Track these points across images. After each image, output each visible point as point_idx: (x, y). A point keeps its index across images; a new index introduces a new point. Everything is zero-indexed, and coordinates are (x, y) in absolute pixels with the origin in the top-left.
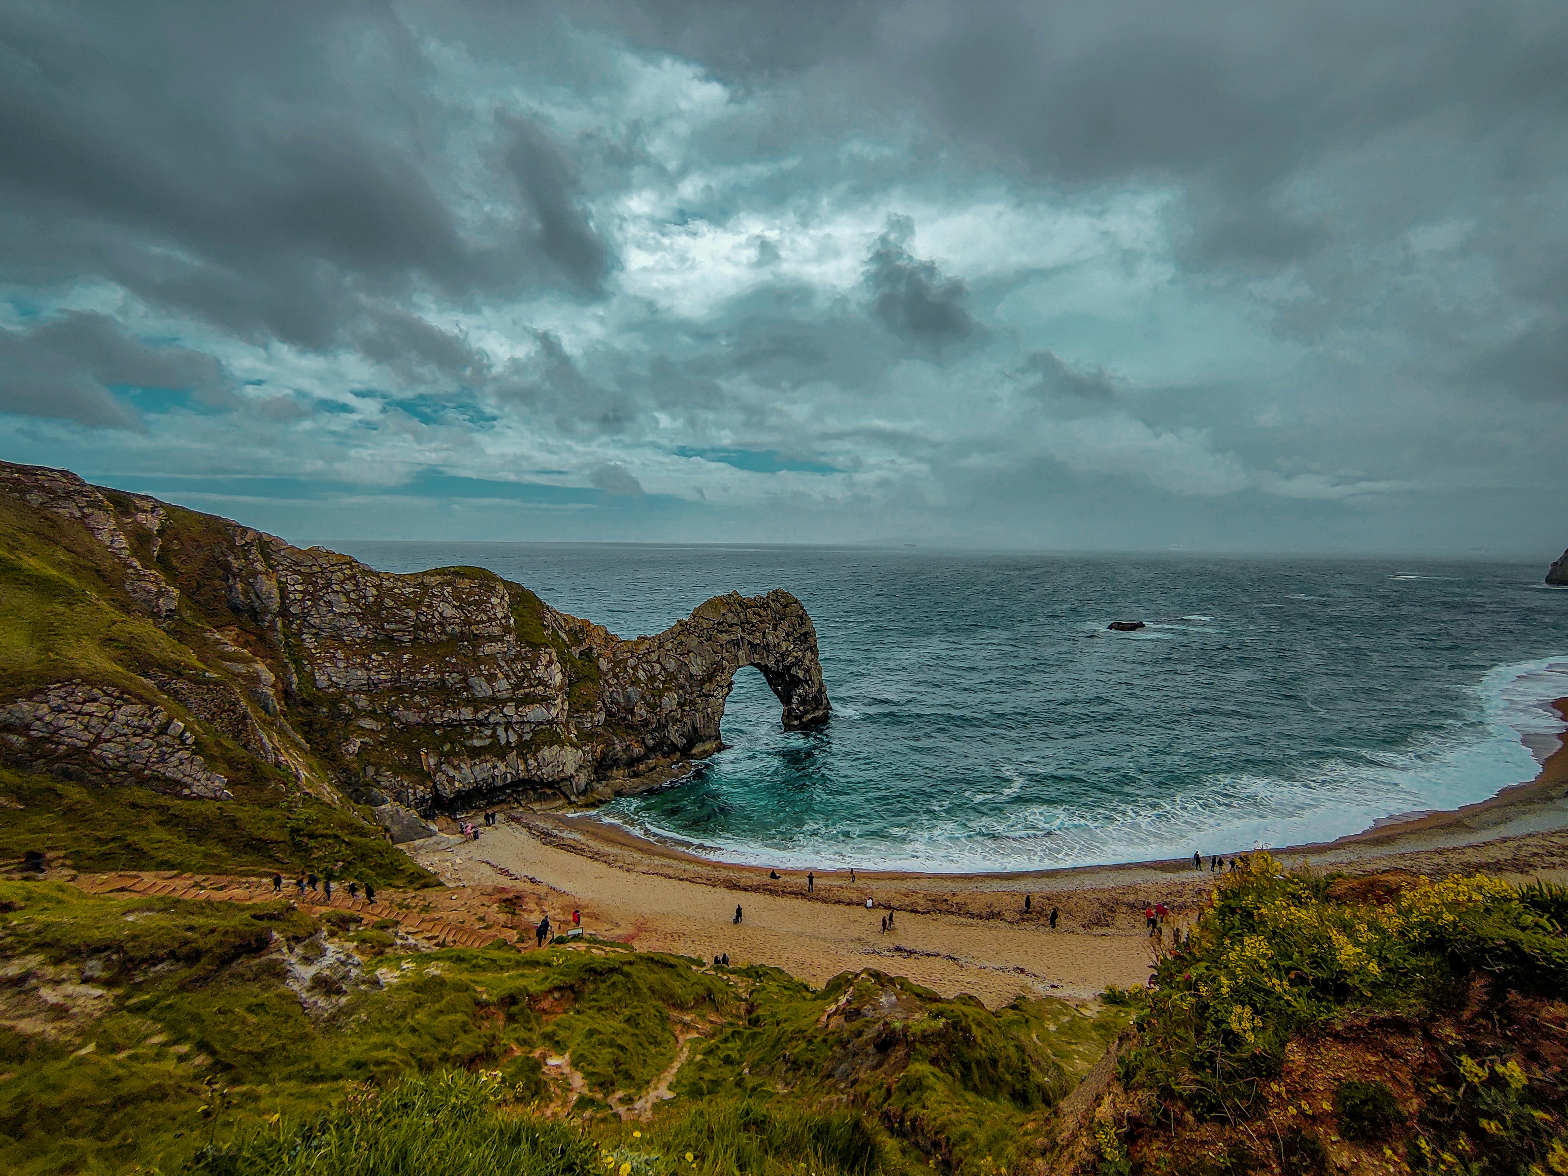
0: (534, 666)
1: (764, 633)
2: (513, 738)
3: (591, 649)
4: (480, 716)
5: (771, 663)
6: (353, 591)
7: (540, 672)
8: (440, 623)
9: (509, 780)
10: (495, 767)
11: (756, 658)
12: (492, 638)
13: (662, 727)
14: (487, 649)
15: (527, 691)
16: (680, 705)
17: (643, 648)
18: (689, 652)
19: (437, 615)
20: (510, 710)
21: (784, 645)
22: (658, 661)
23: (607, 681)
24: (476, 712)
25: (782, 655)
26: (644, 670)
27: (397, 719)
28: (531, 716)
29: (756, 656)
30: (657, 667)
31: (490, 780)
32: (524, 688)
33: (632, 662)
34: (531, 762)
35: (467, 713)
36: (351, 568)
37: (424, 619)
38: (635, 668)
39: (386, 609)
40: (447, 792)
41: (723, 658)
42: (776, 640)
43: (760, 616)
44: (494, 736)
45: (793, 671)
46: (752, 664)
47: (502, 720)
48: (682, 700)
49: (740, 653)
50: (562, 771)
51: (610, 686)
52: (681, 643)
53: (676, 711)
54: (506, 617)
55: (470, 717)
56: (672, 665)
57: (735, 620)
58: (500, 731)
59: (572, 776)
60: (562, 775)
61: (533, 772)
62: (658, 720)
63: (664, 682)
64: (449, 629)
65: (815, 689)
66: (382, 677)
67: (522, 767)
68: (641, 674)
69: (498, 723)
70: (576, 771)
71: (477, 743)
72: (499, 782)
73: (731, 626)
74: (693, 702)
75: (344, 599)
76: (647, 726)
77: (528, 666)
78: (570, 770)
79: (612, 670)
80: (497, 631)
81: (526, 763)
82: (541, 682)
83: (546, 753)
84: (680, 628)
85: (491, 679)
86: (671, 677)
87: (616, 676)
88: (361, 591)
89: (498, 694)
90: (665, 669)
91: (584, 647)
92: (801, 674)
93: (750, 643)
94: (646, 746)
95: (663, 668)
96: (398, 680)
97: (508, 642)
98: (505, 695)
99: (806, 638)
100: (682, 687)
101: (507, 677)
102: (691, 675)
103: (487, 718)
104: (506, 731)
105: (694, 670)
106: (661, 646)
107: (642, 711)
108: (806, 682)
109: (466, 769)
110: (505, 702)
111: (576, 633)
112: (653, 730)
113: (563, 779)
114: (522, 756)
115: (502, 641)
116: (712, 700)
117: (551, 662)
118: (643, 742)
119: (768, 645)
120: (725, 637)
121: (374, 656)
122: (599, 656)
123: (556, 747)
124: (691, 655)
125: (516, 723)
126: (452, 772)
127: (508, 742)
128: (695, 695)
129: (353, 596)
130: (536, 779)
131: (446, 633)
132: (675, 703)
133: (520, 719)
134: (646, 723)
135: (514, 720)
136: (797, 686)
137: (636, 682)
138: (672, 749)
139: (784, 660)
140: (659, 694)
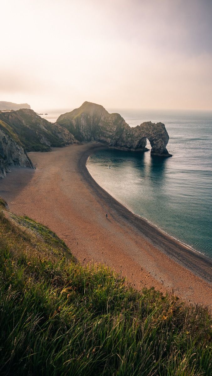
5: (149, 138)
16: (131, 140)
29: (146, 136)
30: (131, 133)
33: (129, 131)
38: (128, 132)
45: (154, 141)
49: (144, 134)
51: (123, 134)
52: (136, 130)
54: (114, 120)
63: (130, 136)
64: (109, 121)
65: (158, 148)
73: (144, 128)
77: (112, 127)
82: (112, 130)
83: (108, 139)
84: (137, 127)
85: (109, 128)
86: (133, 135)
87: (125, 132)
91: (124, 127)
92: (155, 143)
93: (146, 132)
94: (124, 145)
105: (136, 135)
106: (134, 130)
108: (156, 145)
110: (108, 131)
115: (112, 123)
117: (115, 128)
119: (149, 134)
122: (125, 129)
133: (108, 134)
134: (125, 141)
136: (154, 145)
137: (126, 134)
138: (127, 147)
139: (152, 138)
140: (129, 137)
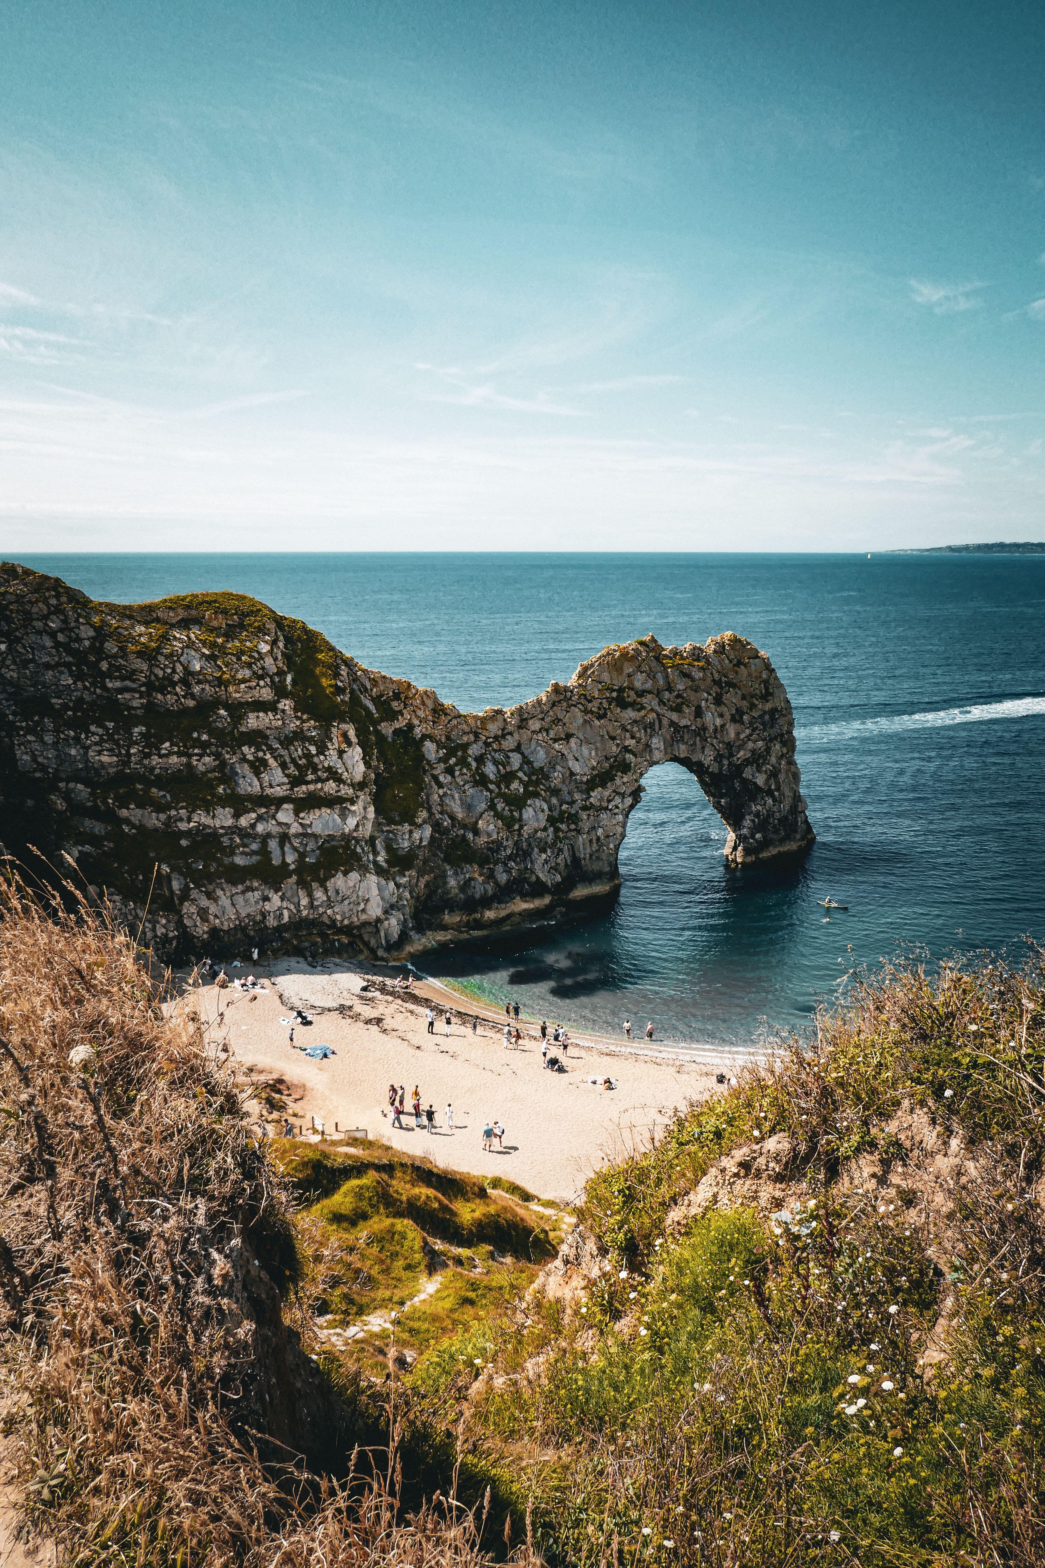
0: (322, 750)
1: (699, 707)
2: (290, 858)
3: (410, 727)
4: (244, 822)
5: (707, 758)
6: (61, 630)
7: (331, 759)
8: (184, 682)
9: (286, 919)
10: (266, 899)
11: (682, 750)
12: (260, 706)
13: (523, 854)
14: (254, 721)
15: (311, 787)
16: (551, 820)
17: (493, 728)
18: (568, 736)
19: (179, 668)
20: (285, 815)
21: (732, 731)
22: (518, 749)
23: (435, 778)
24: (237, 816)
25: (729, 745)
26: (496, 763)
27: (127, 821)
28: (317, 828)
29: (683, 747)
30: (517, 759)
31: (259, 918)
32: (307, 783)
33: (475, 750)
34: (319, 894)
35: (223, 818)
36: (58, 596)
37: (160, 674)
38: (480, 760)
39: (108, 657)
40: (201, 930)
41: (626, 749)
42: (718, 722)
43: (693, 679)
44: (264, 852)
45: (748, 773)
46: (675, 759)
47: (275, 830)
48: (556, 814)
49: (655, 740)
50: (363, 911)
51: (440, 785)
52: (557, 721)
53: (545, 829)
54: (281, 673)
55: (229, 822)
56: (540, 758)
57: (649, 685)
58: (273, 844)
59: (378, 920)
60: (363, 917)
61: (321, 910)
62: (516, 844)
63: (527, 784)
64: (197, 689)
65: (786, 806)
66: (105, 759)
67: (304, 902)
68: (490, 770)
69: (269, 835)
70: (386, 912)
71: (239, 861)
72: (271, 922)
73: (641, 694)
74: (573, 818)
75: (48, 643)
76: (498, 851)
77: (313, 750)
78: (375, 910)
79: (444, 760)
80: (266, 694)
81: (310, 895)
82: (333, 775)
83: (339, 882)
84: (554, 698)
85: (258, 767)
86: (539, 775)
87: (450, 771)
88: (72, 630)
89: (269, 791)
90: (529, 763)
91: (401, 723)
92: (760, 780)
93: (672, 723)
94: (496, 883)
95: (526, 761)
96: (126, 763)
97: (283, 711)
98: (279, 791)
99: (773, 719)
100: (556, 792)
101: (283, 766)
102: (572, 774)
103: (253, 826)
104: (282, 846)
105: (576, 766)
106: (523, 725)
107: (489, 826)
108: (770, 793)
109: (225, 901)
110: (279, 802)
111: (387, 702)
112: (510, 858)
113: (366, 924)
114: (303, 884)
115: (275, 710)
116: (604, 816)
117: (348, 745)
118: (491, 876)
119: (704, 728)
120: (630, 714)
121: (93, 728)
122: (425, 737)
123: (354, 876)
124: (573, 741)
125: (297, 835)
126: (204, 902)
127: (285, 864)
128: (576, 807)
129: (61, 637)
130: (325, 919)
131: (193, 696)
132: (543, 817)
133: (300, 830)
134: (496, 846)
135: (292, 831)
136: (753, 799)
137: (481, 781)
138: (538, 889)
139: (731, 755)
140: (518, 802)
